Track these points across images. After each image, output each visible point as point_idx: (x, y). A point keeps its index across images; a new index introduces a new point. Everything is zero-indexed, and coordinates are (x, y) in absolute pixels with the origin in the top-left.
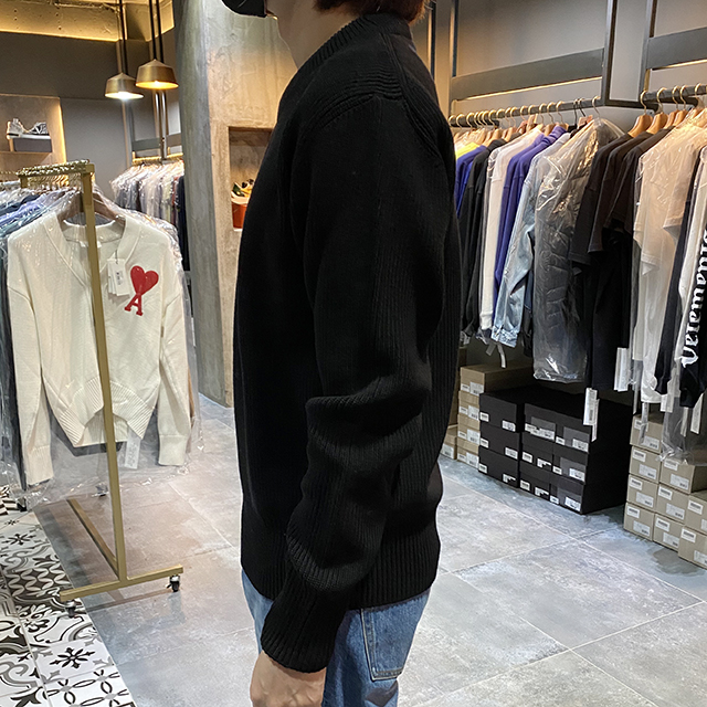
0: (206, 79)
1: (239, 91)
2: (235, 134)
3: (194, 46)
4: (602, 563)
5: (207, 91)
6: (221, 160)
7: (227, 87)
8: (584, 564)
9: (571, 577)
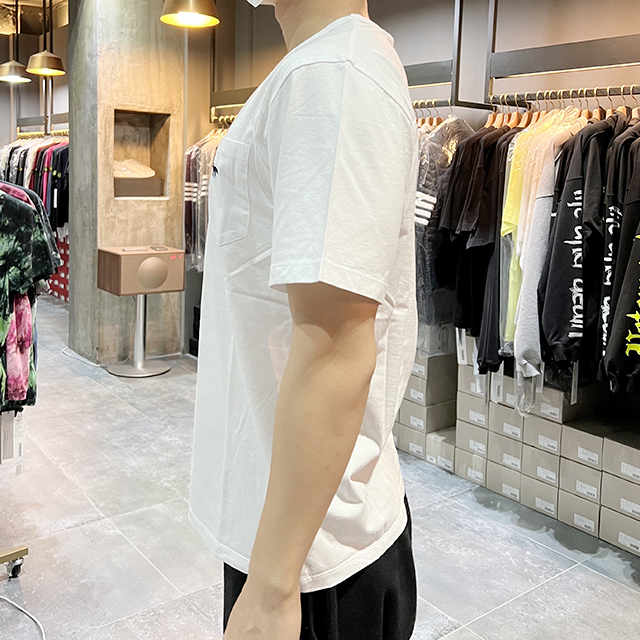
0: (95, 68)
1: (125, 79)
2: (119, 116)
3: (87, 41)
6: (106, 137)
7: (115, 75)
8: (459, 525)
9: (450, 541)
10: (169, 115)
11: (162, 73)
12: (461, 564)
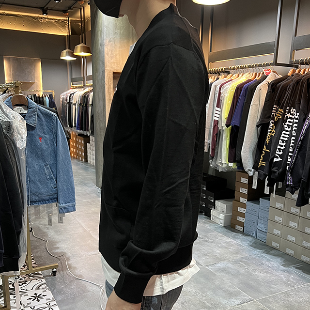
1: (118, 57)
2: (115, 75)
3: (99, 38)
5: (104, 56)
6: (109, 86)
7: (113, 55)
8: (262, 264)
9: (256, 269)
12: (260, 278)
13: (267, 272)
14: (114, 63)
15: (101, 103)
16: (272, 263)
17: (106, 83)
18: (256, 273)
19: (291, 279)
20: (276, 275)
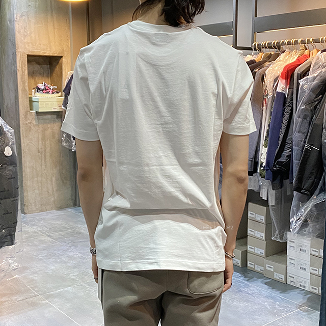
0: (14, 29)
1: (33, 35)
2: (30, 58)
3: (7, 11)
4: (250, 290)
5: (14, 35)
6: (23, 73)
7: (27, 33)
8: (240, 291)
9: (234, 299)
10: (62, 57)
11: (56, 30)
12: (239, 309)
13: (247, 301)
14: (29, 43)
15: (12, 95)
16: (252, 289)
17: (18, 68)
18: (235, 303)
19: (277, 307)
20: (259, 304)
